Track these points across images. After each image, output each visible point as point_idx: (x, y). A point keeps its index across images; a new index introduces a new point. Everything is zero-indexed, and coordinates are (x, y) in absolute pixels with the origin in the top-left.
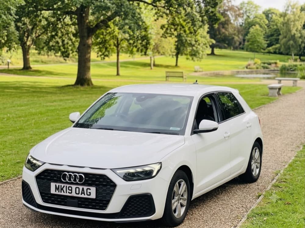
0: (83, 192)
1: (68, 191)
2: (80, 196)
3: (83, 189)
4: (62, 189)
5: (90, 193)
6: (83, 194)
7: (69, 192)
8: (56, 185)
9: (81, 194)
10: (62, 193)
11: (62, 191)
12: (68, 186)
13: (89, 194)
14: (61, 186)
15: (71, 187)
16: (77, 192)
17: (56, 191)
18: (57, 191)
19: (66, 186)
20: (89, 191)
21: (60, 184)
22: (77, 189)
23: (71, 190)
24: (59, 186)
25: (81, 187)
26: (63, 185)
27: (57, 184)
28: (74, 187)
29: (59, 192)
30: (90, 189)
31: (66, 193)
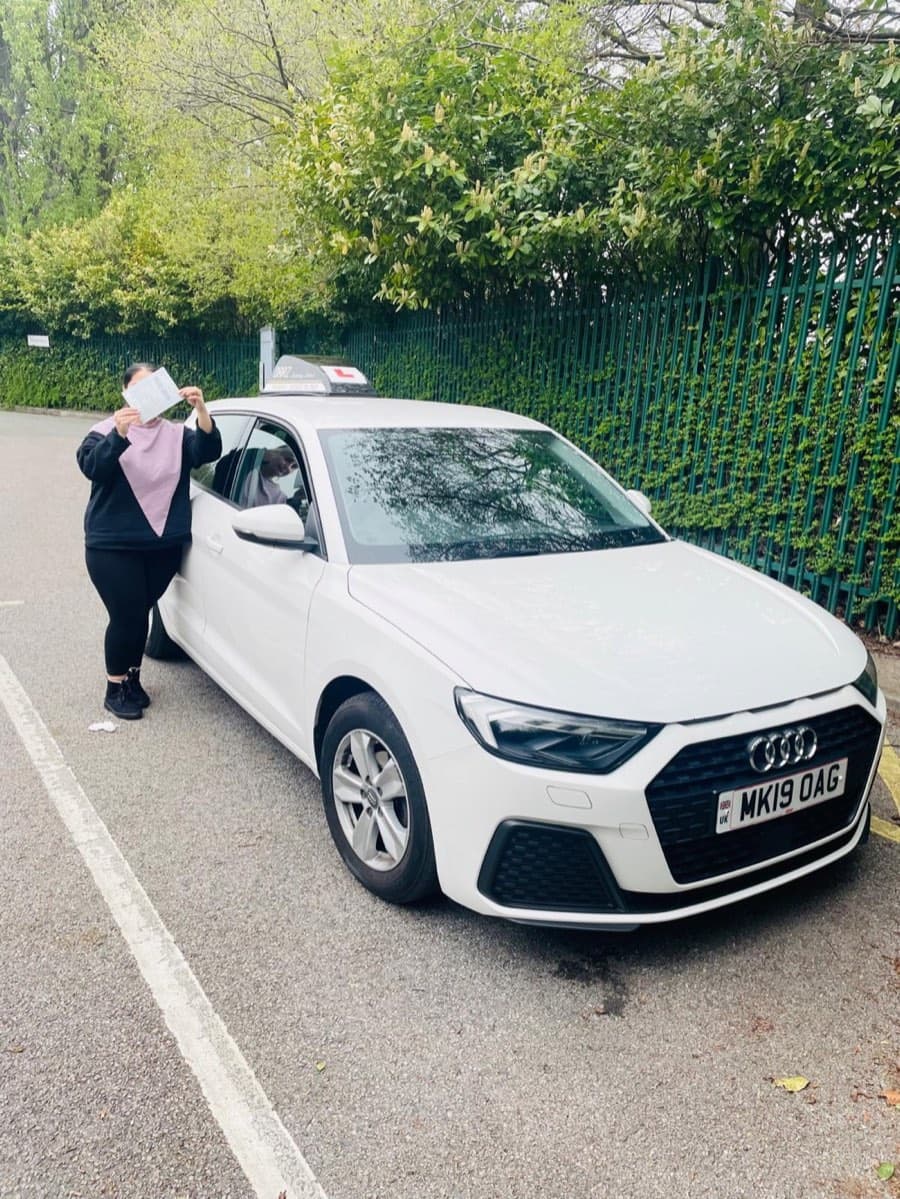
0: (820, 789)
1: (781, 799)
2: (812, 801)
3: (822, 771)
4: (764, 802)
5: (836, 780)
6: (819, 793)
7: (783, 805)
8: (745, 795)
9: (815, 796)
10: (764, 816)
11: (764, 808)
12: (781, 782)
13: (832, 784)
14: (761, 790)
15: (791, 783)
16: (805, 793)
17: (742, 818)
18: (747, 817)
19: (777, 785)
20: (835, 773)
21: (757, 788)
22: (807, 781)
23: (790, 794)
24: (754, 792)
25: (815, 772)
26: (765, 786)
27: (749, 791)
28: (797, 778)
29: (752, 816)
30: (837, 767)
31: (775, 809)
